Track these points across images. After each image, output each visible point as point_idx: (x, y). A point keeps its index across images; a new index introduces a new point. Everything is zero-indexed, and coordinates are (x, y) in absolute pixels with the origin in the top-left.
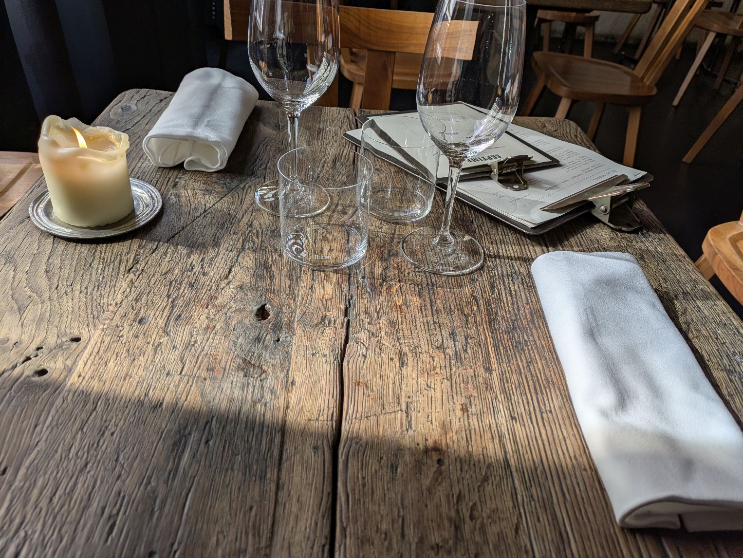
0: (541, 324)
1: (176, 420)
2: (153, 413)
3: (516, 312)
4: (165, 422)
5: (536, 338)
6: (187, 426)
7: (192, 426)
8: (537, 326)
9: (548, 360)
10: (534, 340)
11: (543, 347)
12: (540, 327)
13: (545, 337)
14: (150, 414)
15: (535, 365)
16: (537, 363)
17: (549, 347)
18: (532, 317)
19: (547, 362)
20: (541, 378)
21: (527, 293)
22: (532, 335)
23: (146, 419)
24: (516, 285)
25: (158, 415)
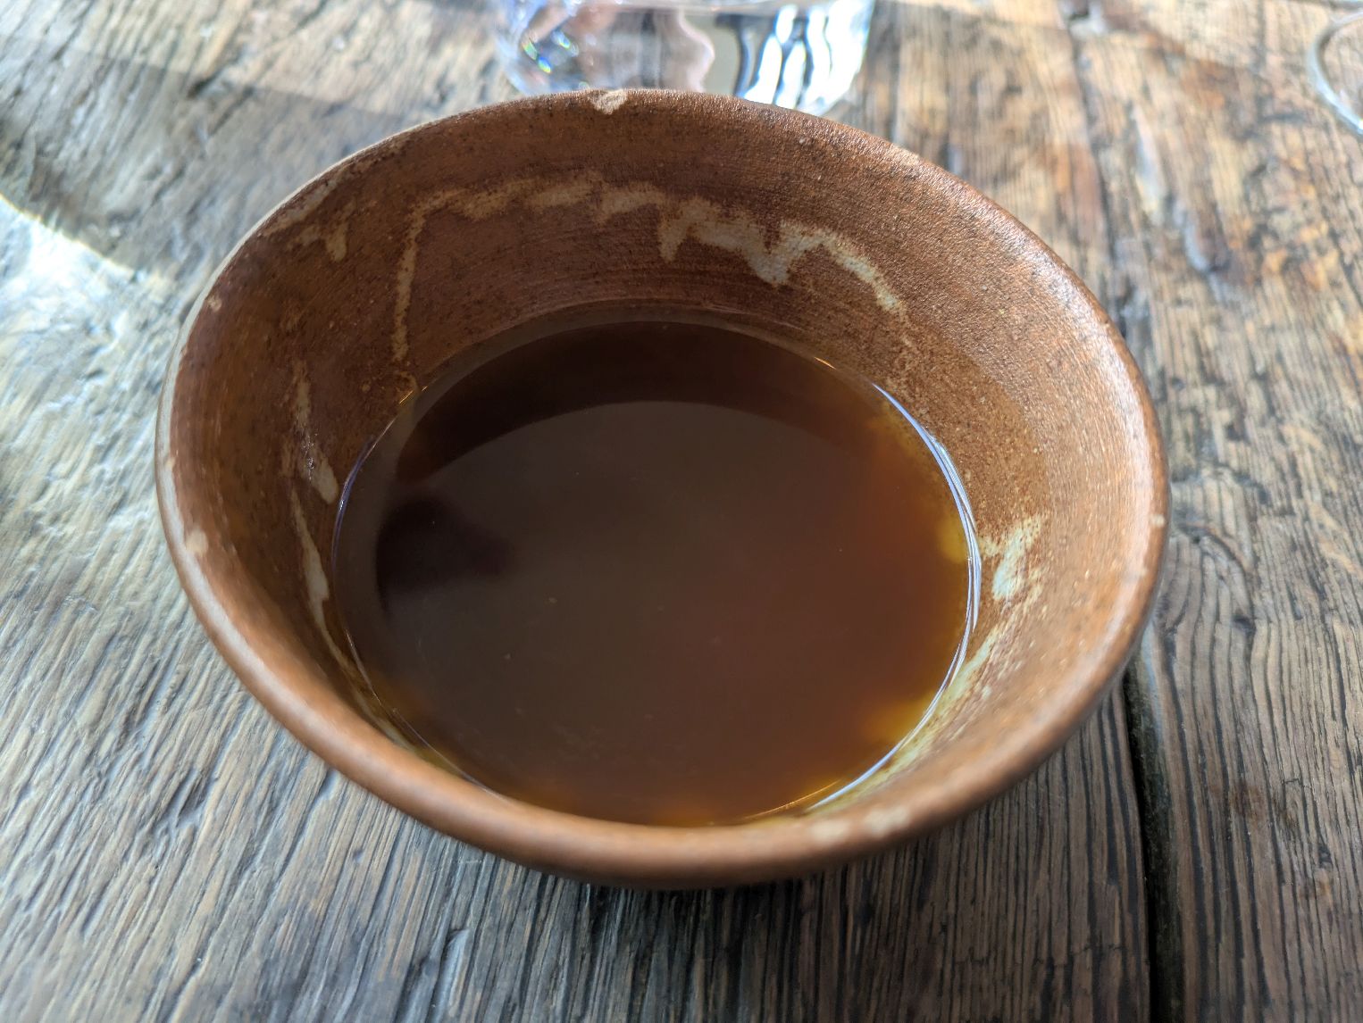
1: (253, 926)
2: (142, 853)
4: (195, 927)
6: (304, 973)
7: (332, 982)
14: (125, 856)
23: (104, 888)
25: (168, 869)
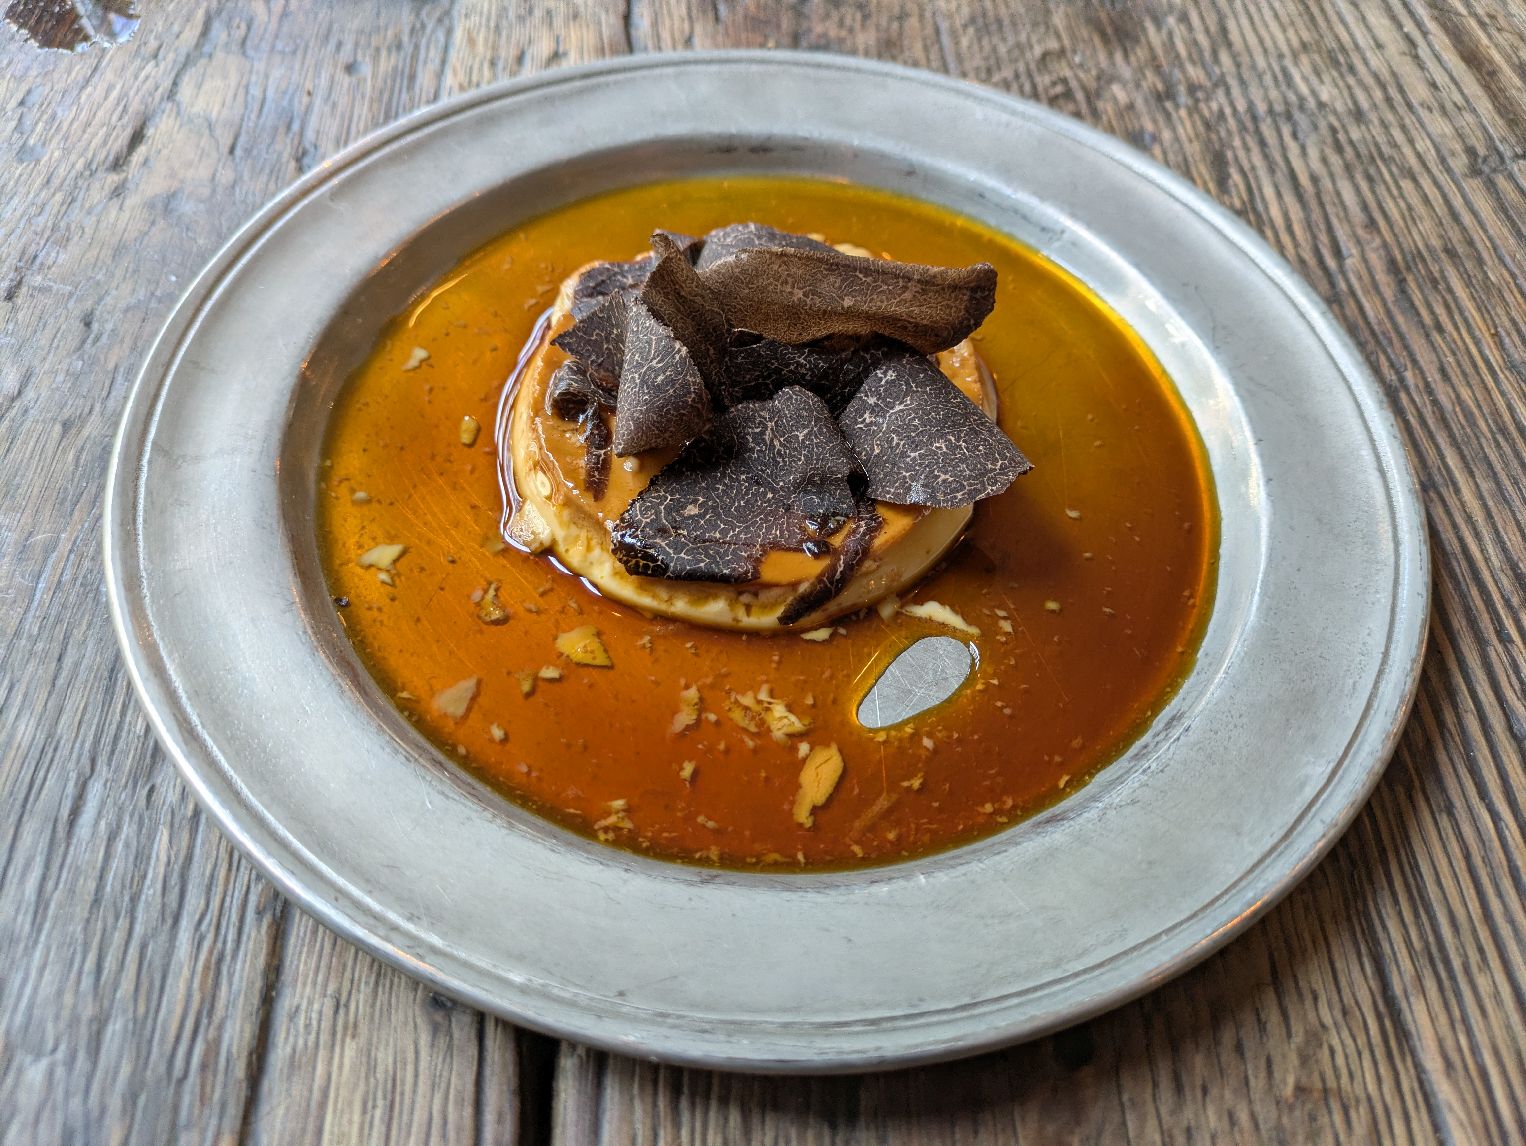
0: (1440, 310)
3: (1331, 263)
5: (1434, 376)
8: (1427, 319)
9: (1503, 476)
10: (1427, 385)
11: (1468, 415)
12: (1440, 328)
13: (1469, 370)
15: (1452, 502)
16: (1457, 491)
17: (1496, 413)
18: (1401, 283)
19: (1498, 483)
20: (1487, 560)
21: (1364, 185)
22: (1414, 362)
24: (1313, 153)
